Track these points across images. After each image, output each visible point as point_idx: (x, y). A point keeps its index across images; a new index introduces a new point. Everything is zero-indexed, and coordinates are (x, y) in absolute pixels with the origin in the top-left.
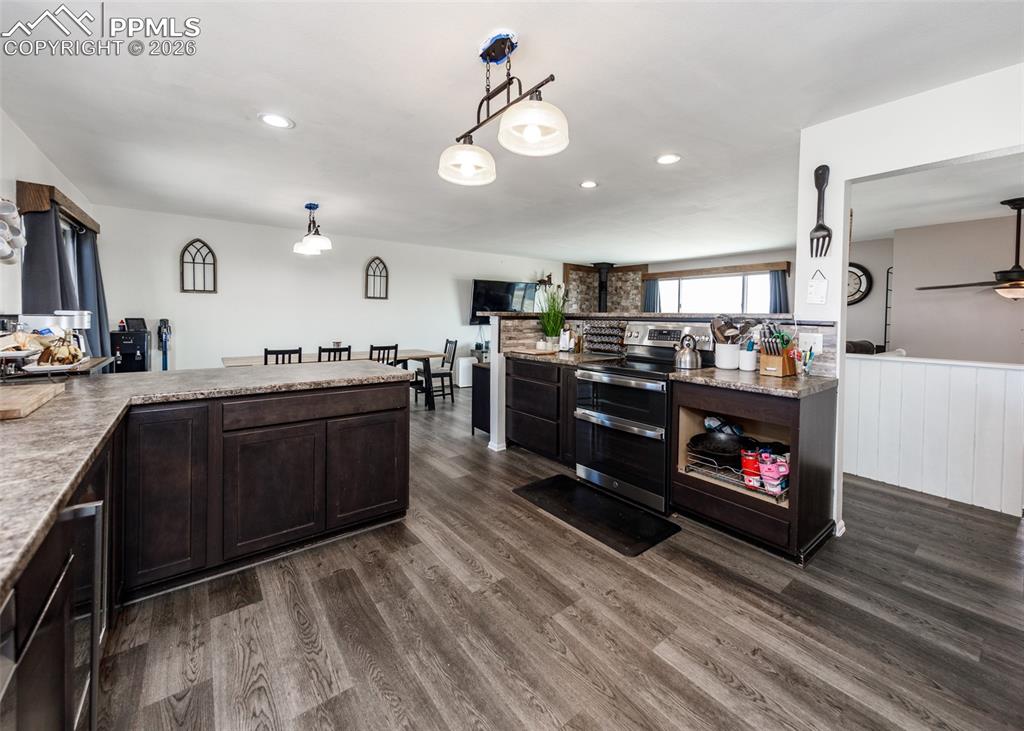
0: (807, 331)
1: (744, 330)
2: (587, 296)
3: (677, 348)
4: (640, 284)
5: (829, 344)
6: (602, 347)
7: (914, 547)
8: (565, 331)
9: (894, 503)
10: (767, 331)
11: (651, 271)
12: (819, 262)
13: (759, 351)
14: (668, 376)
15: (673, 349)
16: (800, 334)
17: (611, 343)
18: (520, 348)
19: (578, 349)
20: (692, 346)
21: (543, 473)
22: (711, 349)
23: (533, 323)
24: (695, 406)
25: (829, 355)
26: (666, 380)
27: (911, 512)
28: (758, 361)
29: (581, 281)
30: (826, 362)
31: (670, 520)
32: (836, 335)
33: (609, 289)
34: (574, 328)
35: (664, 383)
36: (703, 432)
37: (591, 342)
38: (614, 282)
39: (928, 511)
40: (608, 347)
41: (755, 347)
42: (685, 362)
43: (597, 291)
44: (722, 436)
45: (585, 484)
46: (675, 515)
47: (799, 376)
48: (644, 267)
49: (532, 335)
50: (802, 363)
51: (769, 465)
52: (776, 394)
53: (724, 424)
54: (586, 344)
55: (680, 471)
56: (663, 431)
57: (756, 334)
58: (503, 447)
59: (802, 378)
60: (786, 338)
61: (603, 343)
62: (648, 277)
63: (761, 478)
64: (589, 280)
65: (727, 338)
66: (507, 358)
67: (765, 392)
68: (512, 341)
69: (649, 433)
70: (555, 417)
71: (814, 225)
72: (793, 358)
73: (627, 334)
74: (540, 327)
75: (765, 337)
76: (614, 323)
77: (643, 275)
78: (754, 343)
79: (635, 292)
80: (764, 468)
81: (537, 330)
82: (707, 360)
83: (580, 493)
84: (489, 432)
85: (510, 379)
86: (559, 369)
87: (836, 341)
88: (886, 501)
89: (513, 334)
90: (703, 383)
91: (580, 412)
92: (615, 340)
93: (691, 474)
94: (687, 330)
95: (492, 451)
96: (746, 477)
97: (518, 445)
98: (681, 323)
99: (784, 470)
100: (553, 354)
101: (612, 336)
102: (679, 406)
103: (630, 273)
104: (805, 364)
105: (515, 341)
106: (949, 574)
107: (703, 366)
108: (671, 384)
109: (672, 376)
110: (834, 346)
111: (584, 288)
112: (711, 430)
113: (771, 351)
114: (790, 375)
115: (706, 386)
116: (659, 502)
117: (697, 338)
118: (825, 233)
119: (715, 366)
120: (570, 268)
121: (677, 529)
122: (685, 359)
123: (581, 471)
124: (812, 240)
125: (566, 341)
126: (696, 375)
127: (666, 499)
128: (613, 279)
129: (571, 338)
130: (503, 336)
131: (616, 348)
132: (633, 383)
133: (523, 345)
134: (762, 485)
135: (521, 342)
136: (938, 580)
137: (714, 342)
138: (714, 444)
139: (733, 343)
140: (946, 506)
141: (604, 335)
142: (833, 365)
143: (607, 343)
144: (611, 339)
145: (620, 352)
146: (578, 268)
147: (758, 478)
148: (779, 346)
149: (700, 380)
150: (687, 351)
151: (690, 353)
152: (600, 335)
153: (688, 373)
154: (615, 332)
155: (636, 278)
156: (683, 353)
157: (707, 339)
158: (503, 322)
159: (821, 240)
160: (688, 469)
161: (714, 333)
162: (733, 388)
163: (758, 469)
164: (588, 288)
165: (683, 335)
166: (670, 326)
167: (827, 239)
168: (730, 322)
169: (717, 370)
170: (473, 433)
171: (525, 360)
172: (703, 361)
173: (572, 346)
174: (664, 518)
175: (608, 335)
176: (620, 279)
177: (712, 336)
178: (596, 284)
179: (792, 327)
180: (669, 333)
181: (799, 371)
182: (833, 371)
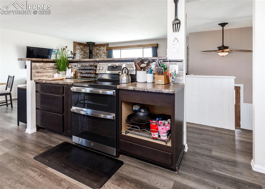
0: (172, 64)
1: (148, 65)
2: (84, 56)
3: (120, 74)
4: (106, 51)
5: (181, 69)
6: (86, 75)
7: (211, 150)
8: (69, 68)
9: (200, 131)
10: (158, 64)
11: (110, 46)
12: (176, 34)
13: (154, 74)
14: (116, 87)
15: (119, 75)
16: (170, 65)
17: (91, 73)
18: (44, 77)
19: (75, 77)
20: (127, 73)
21: (55, 143)
22: (135, 74)
23: (52, 64)
24: (129, 101)
25: (180, 74)
26: (115, 89)
27: (206, 135)
28: (154, 78)
29: (81, 50)
30: (180, 77)
31: (119, 159)
32: (183, 65)
33: (94, 54)
34: (73, 67)
35: (114, 91)
36: (133, 113)
37: (81, 73)
38: (95, 50)
39: (210, 133)
40: (89, 75)
41: (153, 72)
42: (124, 80)
43: (88, 54)
44: (141, 114)
45: (77, 146)
46: (121, 156)
47: (170, 84)
48: (107, 45)
49: (52, 71)
50: (172, 78)
51: (162, 127)
52: (165, 92)
53: (141, 108)
54: (79, 74)
55: (123, 134)
56: (114, 115)
57: (153, 66)
58: (35, 130)
59: (172, 84)
60: (165, 67)
61: (87, 73)
62: (109, 48)
63: (159, 133)
64: (85, 50)
65: (141, 68)
66: (36, 83)
67: (160, 92)
68: (39, 74)
69: (109, 117)
70: (62, 113)
71: (174, 19)
72: (168, 76)
73: (98, 68)
74: (56, 66)
75: (157, 67)
76: (92, 64)
77: (107, 48)
78: (152, 70)
79: (104, 54)
80: (160, 128)
81: (54, 68)
82: (133, 79)
83: (75, 151)
84: (26, 123)
85: (38, 94)
86: (63, 87)
87: (183, 68)
88: (197, 131)
89: (40, 70)
90: (133, 89)
91: (74, 108)
92: (92, 72)
93: (128, 135)
94: (124, 66)
95: (28, 134)
96: (152, 133)
97: (43, 129)
98: (121, 63)
99: (168, 128)
100: (62, 79)
101: (91, 70)
102: (122, 101)
103: (102, 47)
104: (173, 78)
105: (41, 74)
106: (225, 161)
107: (132, 82)
108: (118, 91)
109: (118, 87)
110: (182, 70)
111: (83, 53)
112: (136, 111)
113: (160, 73)
114: (167, 83)
115: (134, 91)
116: (113, 151)
117: (129, 69)
118: (178, 22)
119: (137, 81)
120: (76, 44)
121: (122, 163)
122: (124, 78)
123: (76, 140)
124: (173, 25)
125: (69, 73)
126: (129, 86)
127: (116, 149)
128: (95, 49)
129: (72, 71)
130: (33, 71)
131: (93, 75)
132: (101, 91)
133: (47, 76)
134: (159, 136)
135: (45, 74)
136: (223, 165)
137: (136, 70)
138: (137, 118)
139: (144, 70)
140: (214, 130)
141: (87, 70)
142: (182, 78)
143: (89, 73)
144: (91, 71)
145: (95, 78)
146: (80, 44)
147: (157, 133)
148: (163, 70)
149: (131, 88)
150: (125, 75)
151: (126, 76)
152: (86, 70)
153: (125, 85)
154: (93, 68)
155: (104, 49)
156: (123, 76)
157: (133, 69)
158: (33, 64)
159: (177, 25)
160: (127, 132)
161: (136, 66)
162: (146, 91)
163: (157, 129)
164: (85, 53)
165: (122, 68)
166: (117, 64)
167: (179, 24)
168: (142, 61)
169: (137, 83)
170: (18, 125)
171: (46, 83)
172: (132, 79)
173: (72, 75)
174: (116, 158)
175: (89, 70)
176: (98, 49)
177: (135, 68)
178: (88, 51)
179: (167, 63)
180: (117, 67)
181: (171, 81)
182: (182, 81)
